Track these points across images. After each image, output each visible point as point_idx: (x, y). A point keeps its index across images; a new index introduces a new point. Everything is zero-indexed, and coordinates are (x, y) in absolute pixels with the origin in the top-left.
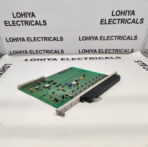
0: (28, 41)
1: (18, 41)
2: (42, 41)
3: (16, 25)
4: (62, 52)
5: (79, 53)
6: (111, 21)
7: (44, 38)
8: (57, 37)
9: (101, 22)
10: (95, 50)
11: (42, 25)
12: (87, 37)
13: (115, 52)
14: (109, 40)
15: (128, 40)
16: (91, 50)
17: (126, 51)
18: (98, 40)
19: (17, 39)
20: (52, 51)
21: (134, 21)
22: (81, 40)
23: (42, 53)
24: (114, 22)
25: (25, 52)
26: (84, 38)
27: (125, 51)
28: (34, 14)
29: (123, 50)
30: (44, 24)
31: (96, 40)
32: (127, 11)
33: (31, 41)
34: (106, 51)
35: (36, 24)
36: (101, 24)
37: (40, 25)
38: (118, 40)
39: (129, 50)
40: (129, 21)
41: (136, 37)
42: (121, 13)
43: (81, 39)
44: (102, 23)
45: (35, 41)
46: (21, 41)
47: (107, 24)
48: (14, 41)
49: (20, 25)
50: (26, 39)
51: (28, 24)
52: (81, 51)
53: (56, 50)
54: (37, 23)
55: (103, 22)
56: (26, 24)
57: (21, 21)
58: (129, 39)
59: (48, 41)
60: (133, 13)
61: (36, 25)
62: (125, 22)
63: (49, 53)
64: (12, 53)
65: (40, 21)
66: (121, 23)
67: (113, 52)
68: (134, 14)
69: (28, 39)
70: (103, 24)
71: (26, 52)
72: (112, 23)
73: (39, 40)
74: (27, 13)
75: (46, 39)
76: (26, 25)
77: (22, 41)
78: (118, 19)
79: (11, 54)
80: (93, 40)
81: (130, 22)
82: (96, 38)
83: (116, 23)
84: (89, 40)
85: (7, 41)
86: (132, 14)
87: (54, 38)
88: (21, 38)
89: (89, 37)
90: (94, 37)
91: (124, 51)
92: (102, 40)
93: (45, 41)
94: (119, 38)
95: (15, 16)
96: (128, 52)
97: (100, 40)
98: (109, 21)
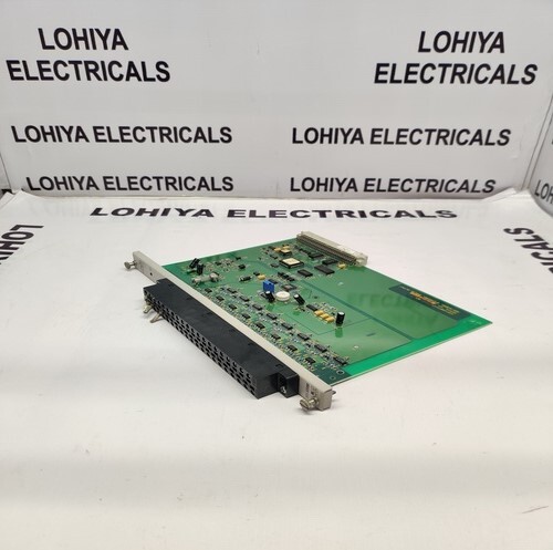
0: (97, 140)
1: (60, 140)
2: (153, 140)
3: (51, 79)
4: (228, 185)
5: (292, 190)
6: (415, 73)
7: (161, 129)
8: (210, 129)
9: (378, 73)
10: (352, 180)
11: (153, 80)
12: (322, 130)
13: (427, 190)
14: (405, 143)
15: (476, 144)
16: (337, 179)
17: (467, 189)
18: (362, 142)
19: (54, 133)
20: (189, 181)
21: (499, 74)
22: (301, 142)
23: (150, 188)
24: (426, 77)
25: (85, 184)
26: (311, 136)
27: (461, 188)
28: (121, 38)
29: (455, 182)
30: (158, 76)
31: (357, 143)
32: (477, 36)
33: (111, 140)
34: (391, 185)
35: (129, 75)
36: (377, 81)
37: (146, 79)
38: (437, 143)
39: (476, 182)
40: (483, 74)
41: (505, 136)
42: (455, 41)
43: (300, 136)
44: (381, 77)
45: (123, 140)
46: (70, 140)
47: (399, 82)
48: (46, 140)
49: (67, 77)
50: (90, 134)
51: (100, 73)
52: (297, 185)
53: (203, 179)
54: (132, 72)
55: (386, 73)
56: (91, 74)
57: (70, 62)
58: (481, 144)
59: (176, 141)
60: (499, 43)
61: (128, 79)
62: (466, 76)
63: (176, 189)
64: (36, 184)
65: (143, 64)
66: (452, 81)
67: (418, 190)
68: (501, 47)
69: (96, 134)
70: (385, 82)
71: (91, 183)
72: (417, 77)
73: (140, 138)
74: (96, 34)
75: (166, 134)
76: (89, 78)
77: (77, 140)
78: (440, 65)
79: (32, 189)
80: (345, 142)
81: (486, 79)
82: (358, 136)
83: (432, 79)
84: (330, 142)
85: (17, 140)
86: (494, 46)
87: (199, 130)
88: (71, 128)
89: (331, 130)
90: (351, 130)
91: (457, 186)
92: (380, 143)
93: (162, 141)
94: (444, 138)
95: (50, 41)
96: (473, 191)
97: (372, 142)
98: (408, 73)
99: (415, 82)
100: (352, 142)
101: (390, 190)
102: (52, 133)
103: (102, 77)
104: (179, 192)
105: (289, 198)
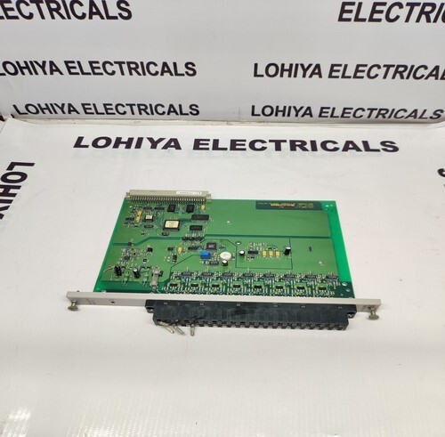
0: (71, 73)
1: (37, 73)
2: (123, 74)
3: (16, 18)
4: (195, 110)
5: (253, 115)
6: (381, 12)
7: (129, 64)
8: (175, 64)
9: (343, 11)
10: (309, 108)
11: (115, 18)
12: (283, 65)
13: (377, 117)
14: (362, 77)
15: (432, 79)
16: (295, 107)
17: (415, 117)
18: (320, 76)
19: (30, 67)
20: (159, 108)
22: (262, 76)
23: (125, 113)
24: (392, 16)
25: (66, 109)
26: (272, 70)
29: (405, 111)
30: (120, 14)
31: (316, 77)
33: (83, 73)
34: (344, 113)
35: (91, 14)
36: (341, 19)
37: (108, 17)
38: (393, 77)
39: (425, 111)
43: (261, 71)
44: (345, 16)
45: (94, 74)
46: (45, 73)
47: (364, 20)
48: (23, 74)
49: (32, 15)
50: (62, 68)
51: (62, 11)
52: (258, 111)
53: (171, 106)
54: (94, 10)
55: (351, 11)
56: (55, 13)
57: (32, 1)
58: (437, 78)
59: (144, 74)
61: (91, 18)
63: (148, 114)
64: (23, 110)
65: (104, 3)
66: (418, 20)
67: (369, 116)
69: (68, 68)
70: (349, 20)
71: (72, 109)
72: (382, 16)
73: (110, 72)
75: (134, 68)
76: (53, 17)
77: (52, 73)
79: (20, 113)
80: (304, 76)
82: (317, 70)
83: (398, 17)
84: (290, 76)
87: (165, 64)
88: (44, 62)
89: (291, 65)
90: (310, 65)
92: (338, 77)
93: (131, 74)
94: (401, 73)
96: (421, 117)
97: (330, 76)
98: (374, 11)
99: (379, 20)
100: (311, 76)
101: (342, 116)
102: (27, 67)
103: (65, 16)
104: (151, 116)
105: (250, 121)
